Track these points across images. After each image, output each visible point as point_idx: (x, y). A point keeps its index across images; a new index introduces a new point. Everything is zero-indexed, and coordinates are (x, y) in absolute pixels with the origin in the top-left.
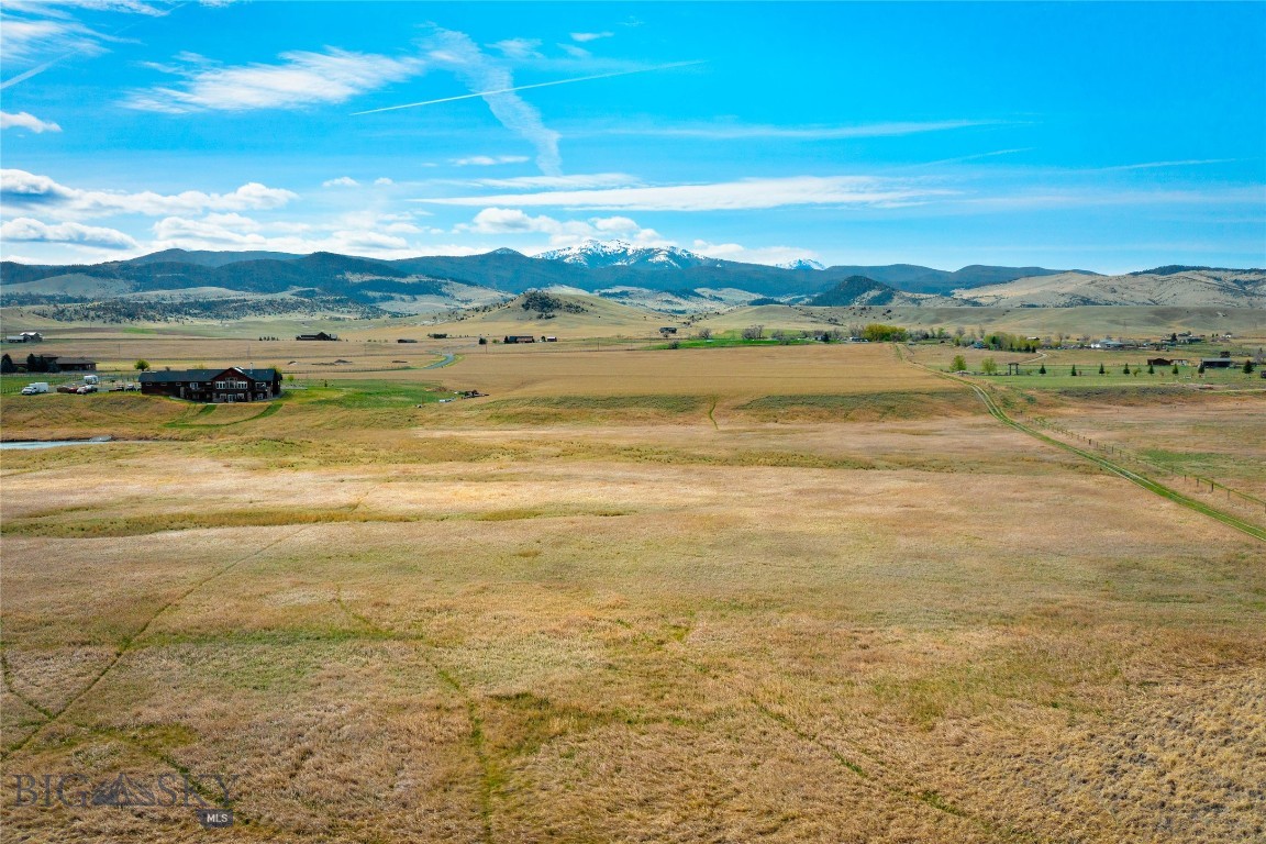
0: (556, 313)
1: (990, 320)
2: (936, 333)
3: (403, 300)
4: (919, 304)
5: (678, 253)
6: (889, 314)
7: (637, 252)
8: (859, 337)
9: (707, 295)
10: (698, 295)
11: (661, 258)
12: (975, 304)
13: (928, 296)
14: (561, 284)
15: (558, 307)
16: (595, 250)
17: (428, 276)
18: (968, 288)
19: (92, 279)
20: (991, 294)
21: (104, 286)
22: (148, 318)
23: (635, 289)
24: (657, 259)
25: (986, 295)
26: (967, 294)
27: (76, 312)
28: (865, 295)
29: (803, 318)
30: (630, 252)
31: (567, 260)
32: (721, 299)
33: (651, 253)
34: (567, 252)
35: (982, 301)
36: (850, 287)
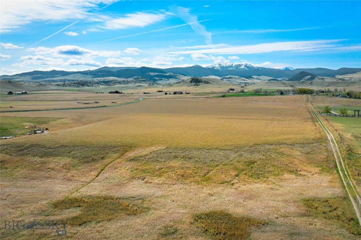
0: (200, 84)
1: (348, 85)
2: (327, 90)
3: (165, 80)
4: (324, 80)
5: (248, 65)
6: (312, 84)
7: (236, 65)
8: (295, 92)
9: (255, 78)
10: (253, 78)
11: (243, 67)
12: (344, 80)
13: (327, 77)
14: (212, 75)
15: (201, 82)
16: (223, 65)
17: (173, 73)
18: (341, 75)
19: (82, 75)
20: (349, 77)
21: (85, 77)
22: (88, 86)
23: (234, 76)
24: (242, 67)
25: (347, 77)
26: (340, 77)
27: (68, 84)
28: (306, 77)
29: (281, 85)
30: (233, 65)
31: (215, 68)
32: (260, 79)
33: (240, 65)
34: (215, 66)
35: (346, 79)
36: (301, 75)
